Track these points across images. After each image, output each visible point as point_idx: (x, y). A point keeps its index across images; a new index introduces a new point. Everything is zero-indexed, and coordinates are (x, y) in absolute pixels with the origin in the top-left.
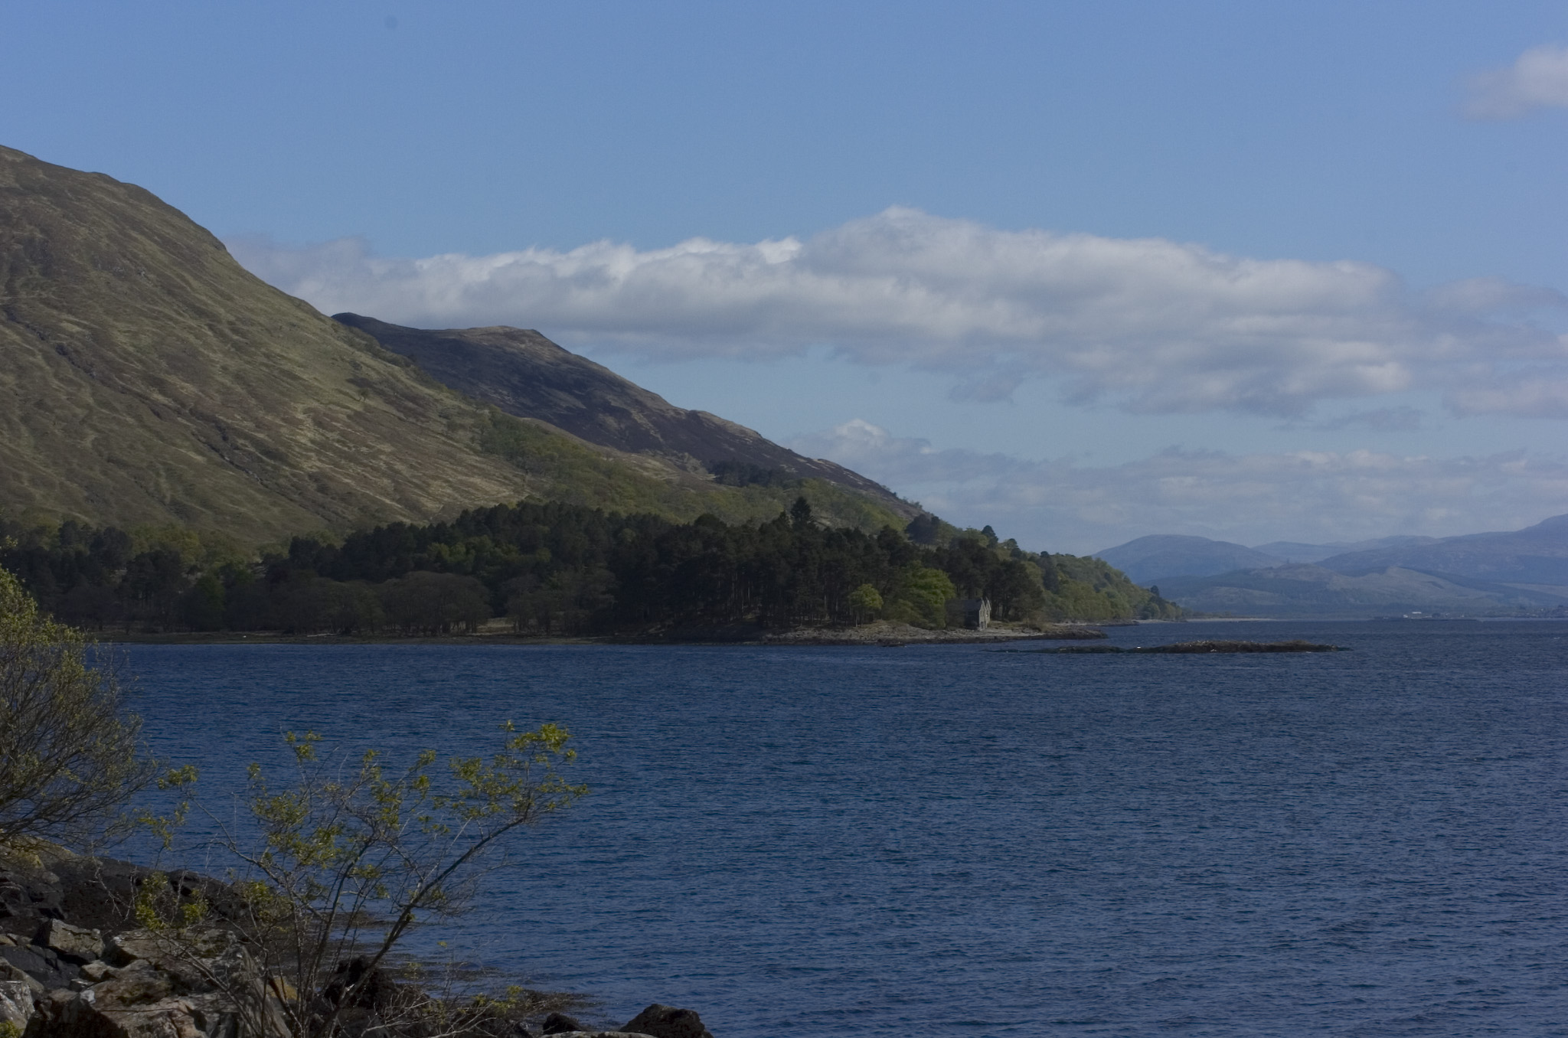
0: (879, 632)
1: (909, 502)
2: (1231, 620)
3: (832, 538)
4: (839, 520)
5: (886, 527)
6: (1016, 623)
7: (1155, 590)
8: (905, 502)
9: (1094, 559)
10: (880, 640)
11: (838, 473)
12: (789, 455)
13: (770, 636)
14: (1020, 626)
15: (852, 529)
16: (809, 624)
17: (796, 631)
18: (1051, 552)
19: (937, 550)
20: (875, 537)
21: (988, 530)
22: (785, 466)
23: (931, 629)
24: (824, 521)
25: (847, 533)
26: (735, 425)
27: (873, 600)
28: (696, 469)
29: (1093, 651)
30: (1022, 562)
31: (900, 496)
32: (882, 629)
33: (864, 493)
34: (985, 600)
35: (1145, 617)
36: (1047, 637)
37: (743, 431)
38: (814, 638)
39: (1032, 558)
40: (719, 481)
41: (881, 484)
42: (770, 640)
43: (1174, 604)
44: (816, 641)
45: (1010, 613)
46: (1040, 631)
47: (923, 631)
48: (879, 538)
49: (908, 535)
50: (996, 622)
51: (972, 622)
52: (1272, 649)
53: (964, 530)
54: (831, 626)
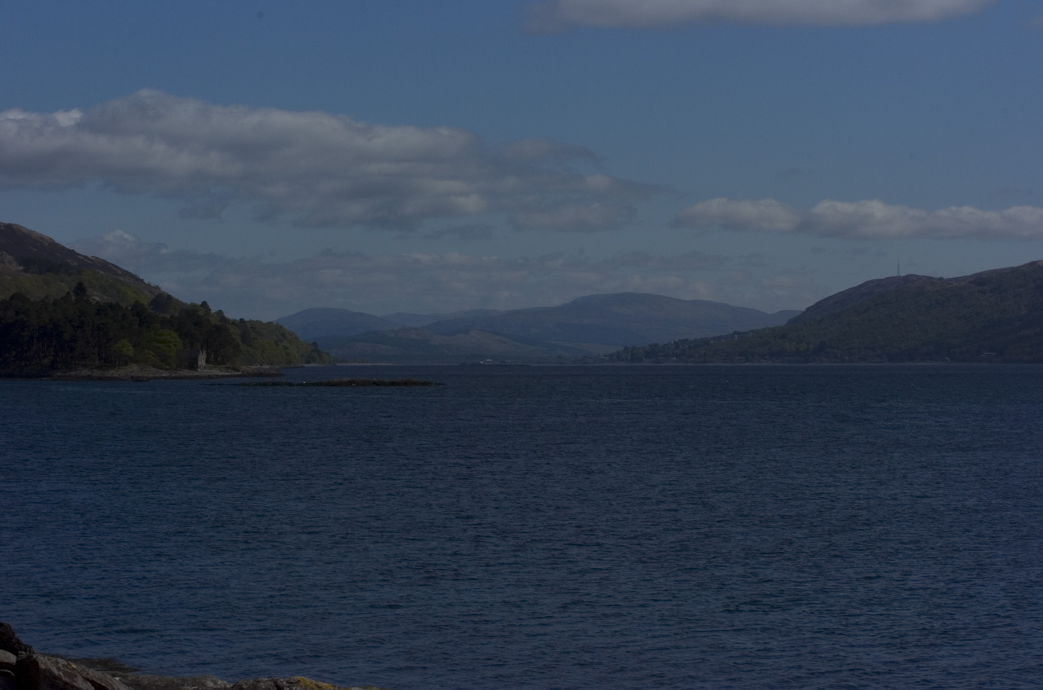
0: (132, 372)
1: (152, 285)
2: (366, 364)
3: (101, 310)
4: (105, 297)
5: (137, 302)
6: (222, 366)
7: (315, 344)
8: (149, 285)
9: (275, 323)
10: (132, 377)
11: (105, 265)
12: (72, 254)
13: (59, 374)
14: (225, 368)
15: (114, 303)
16: (85, 366)
17: (76, 371)
18: (246, 319)
19: (170, 317)
20: (130, 308)
21: (204, 304)
22: (70, 261)
23: (167, 369)
24: (95, 298)
25: (111, 306)
26: (37, 233)
27: (128, 350)
28: (10, 263)
29: (274, 384)
30: (227, 326)
31: (146, 281)
32: (134, 369)
33: (122, 279)
34: (202, 350)
35: (308, 362)
36: (243, 376)
37: (42, 238)
38: (88, 375)
39: (234, 323)
40: (26, 271)
41: (134, 273)
42: (59, 377)
43: (328, 354)
44: (90, 378)
45: (218, 359)
46: (238, 371)
47: (160, 371)
48: (132, 309)
49: (151, 307)
50: (208, 365)
51: (193, 365)
52: (393, 384)
53: (189, 303)
54: (99, 368)
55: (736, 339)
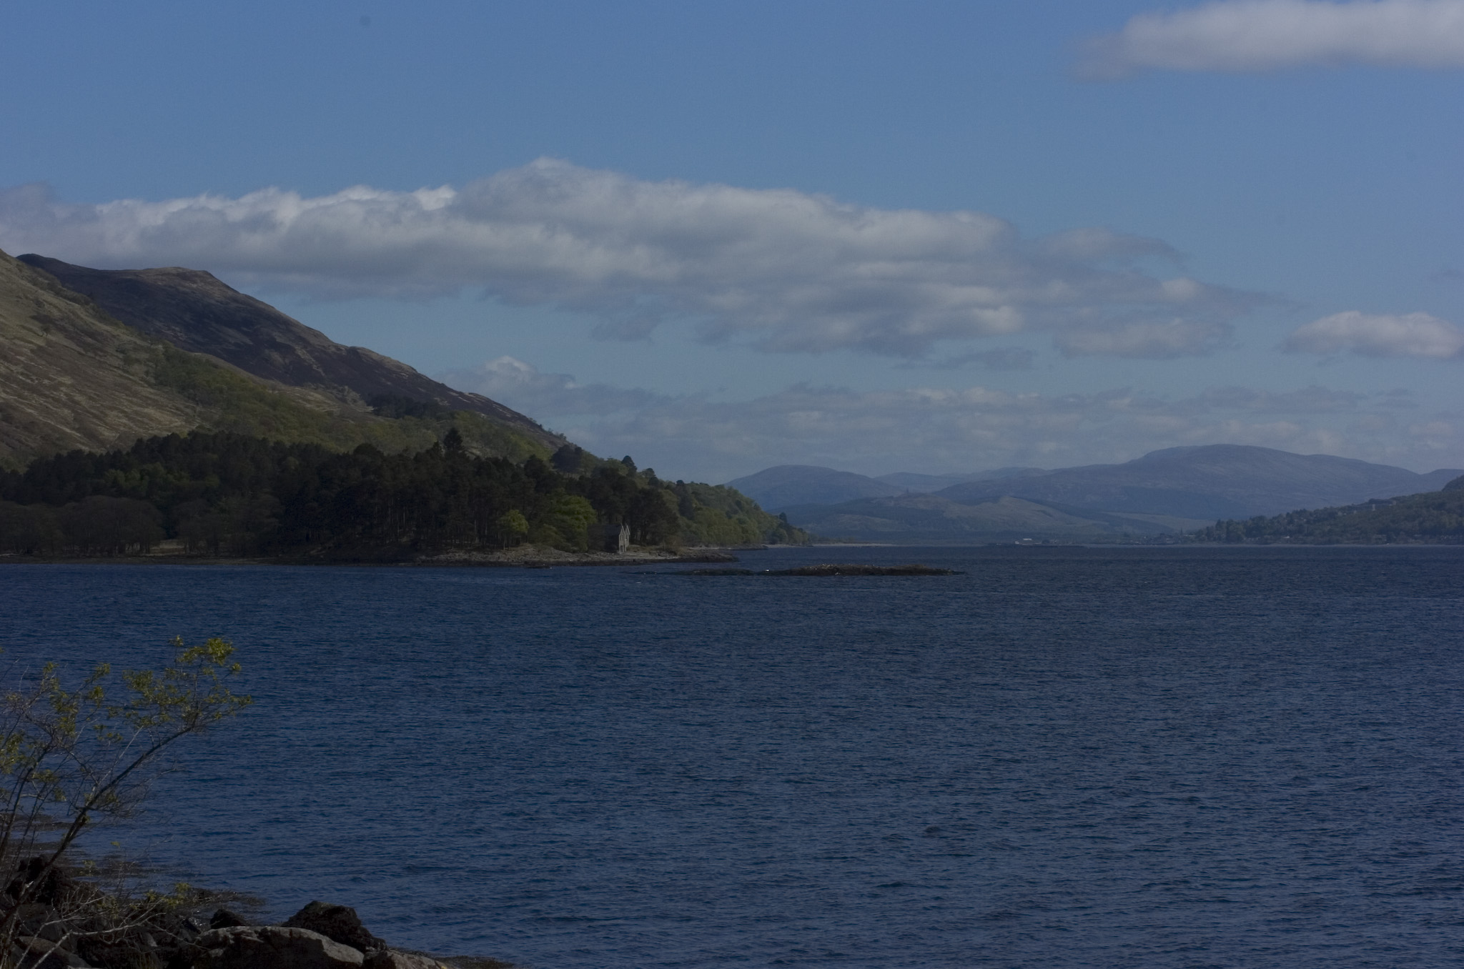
0: (525, 555)
1: (554, 433)
2: (854, 545)
3: (482, 467)
4: (488, 450)
5: (533, 457)
6: (653, 547)
7: (783, 516)
8: (550, 433)
9: (726, 488)
10: (526, 563)
11: (488, 406)
12: (442, 389)
13: (423, 557)
14: (657, 549)
15: (500, 458)
16: (460, 547)
17: (448, 553)
18: (686, 481)
19: (580, 479)
20: (522, 466)
21: (627, 460)
22: (438, 399)
23: (574, 552)
24: (474, 451)
25: (496, 461)
26: (392, 360)
27: (519, 525)
28: (355, 401)
29: (725, 573)
30: (660, 490)
31: (546, 428)
32: (528, 552)
33: (512, 424)
34: (624, 525)
35: (773, 542)
36: (682, 561)
37: (399, 366)
38: (465, 559)
39: (669, 486)
40: (377, 413)
41: (528, 417)
42: (423, 562)
43: (801, 530)
44: (467, 563)
45: (648, 537)
46: (675, 554)
47: (566, 554)
48: (526, 466)
49: (553, 464)
50: (634, 546)
51: (612, 546)
52: (892, 572)
53: (606, 459)
54: (479, 549)
55: (1374, 510)
